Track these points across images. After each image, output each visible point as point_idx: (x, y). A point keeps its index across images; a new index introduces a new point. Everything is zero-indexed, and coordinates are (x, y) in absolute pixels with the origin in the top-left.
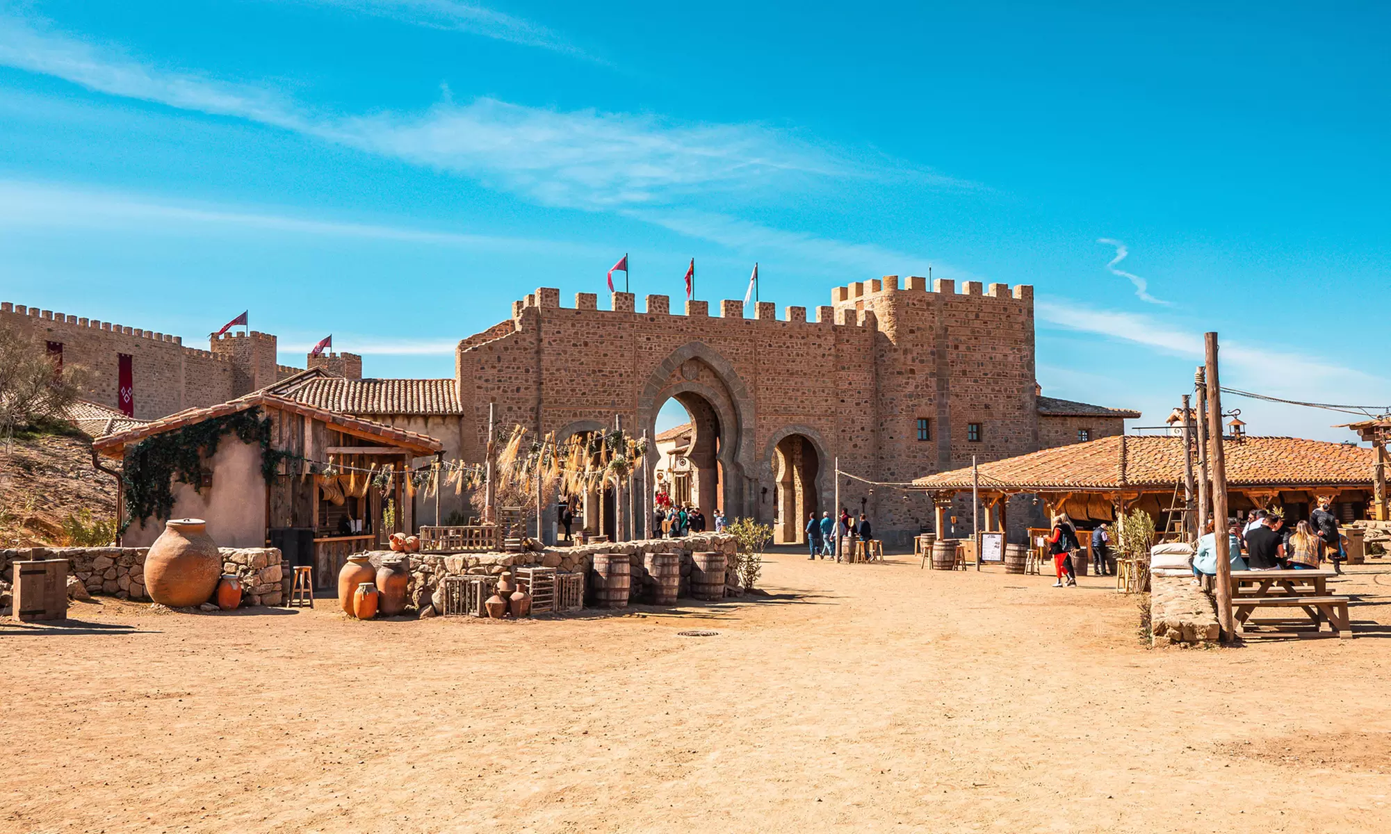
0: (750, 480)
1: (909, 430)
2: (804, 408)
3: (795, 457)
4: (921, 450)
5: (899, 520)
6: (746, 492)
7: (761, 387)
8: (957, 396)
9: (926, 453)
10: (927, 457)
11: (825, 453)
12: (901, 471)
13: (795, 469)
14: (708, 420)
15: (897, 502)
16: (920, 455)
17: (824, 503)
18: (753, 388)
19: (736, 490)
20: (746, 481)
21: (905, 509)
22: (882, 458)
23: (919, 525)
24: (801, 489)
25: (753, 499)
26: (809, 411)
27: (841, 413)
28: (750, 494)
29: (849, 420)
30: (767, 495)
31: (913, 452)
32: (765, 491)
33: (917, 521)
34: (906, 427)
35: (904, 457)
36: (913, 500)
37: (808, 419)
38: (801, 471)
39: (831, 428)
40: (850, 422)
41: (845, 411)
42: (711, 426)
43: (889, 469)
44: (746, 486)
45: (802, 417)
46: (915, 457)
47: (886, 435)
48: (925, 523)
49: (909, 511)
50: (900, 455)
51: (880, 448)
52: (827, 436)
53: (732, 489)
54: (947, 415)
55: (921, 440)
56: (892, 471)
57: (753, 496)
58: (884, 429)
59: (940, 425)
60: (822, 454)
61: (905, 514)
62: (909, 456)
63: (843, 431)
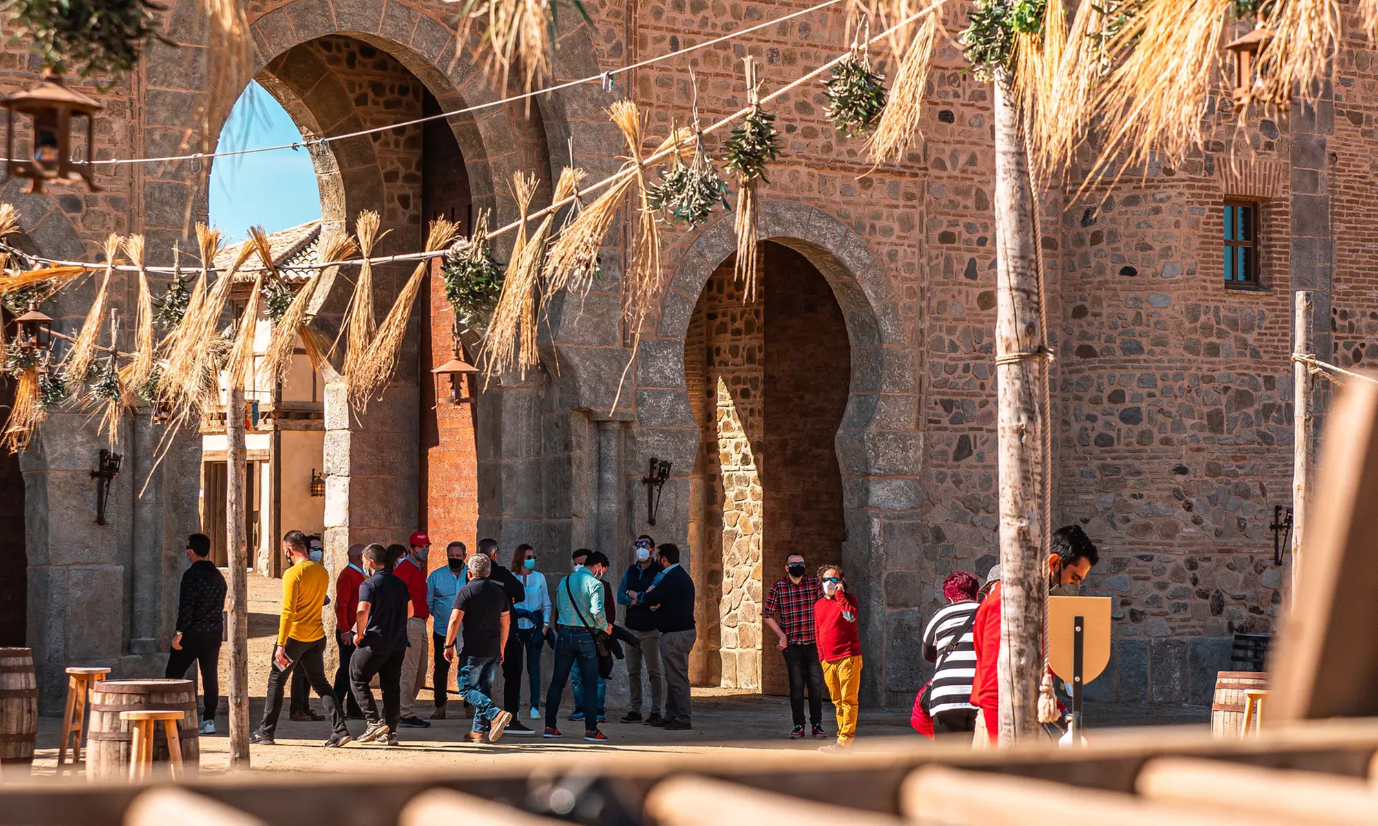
0: (600, 425)
1: (1196, 243)
2: (810, 133)
3: (725, 342)
4: (1234, 324)
5: (1155, 600)
6: (583, 476)
7: (651, 34)
8: (1357, 119)
9: (1251, 338)
10: (1255, 354)
11: (887, 327)
12: (1165, 403)
13: (722, 391)
14: (391, 176)
15: (1147, 528)
16: (1229, 343)
17: (876, 529)
18: (620, 36)
19: (536, 467)
20: (582, 431)
21: (1179, 557)
22: (1086, 352)
23: (1223, 620)
24: (752, 472)
25: (613, 506)
26: (828, 148)
27: (940, 164)
28: (600, 486)
29: (965, 193)
30: (667, 495)
31: (1207, 329)
32: (659, 474)
33: (1218, 609)
34: (1185, 229)
35: (1175, 349)
36: (1208, 522)
37: (824, 181)
38: (757, 402)
39: (906, 223)
40: (971, 202)
41: (954, 156)
42: (404, 201)
43: (1117, 397)
44: (583, 452)
45: (803, 170)
46: (1213, 350)
47: (1104, 259)
48: (1245, 613)
49: (1192, 565)
50: (1160, 342)
51: (1080, 312)
52: (892, 256)
53: (520, 463)
54: (1321, 193)
55: (1231, 284)
56: (1128, 404)
57: (612, 495)
58: (1096, 238)
59: (1301, 227)
60: (871, 327)
61: (1177, 575)
62: (1192, 348)
63: (947, 238)
